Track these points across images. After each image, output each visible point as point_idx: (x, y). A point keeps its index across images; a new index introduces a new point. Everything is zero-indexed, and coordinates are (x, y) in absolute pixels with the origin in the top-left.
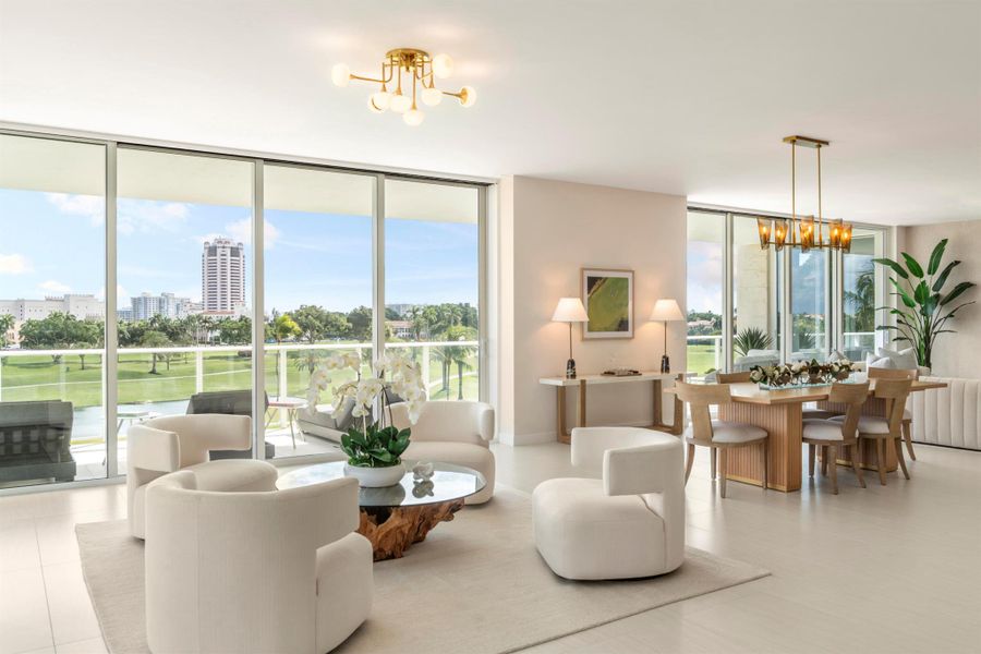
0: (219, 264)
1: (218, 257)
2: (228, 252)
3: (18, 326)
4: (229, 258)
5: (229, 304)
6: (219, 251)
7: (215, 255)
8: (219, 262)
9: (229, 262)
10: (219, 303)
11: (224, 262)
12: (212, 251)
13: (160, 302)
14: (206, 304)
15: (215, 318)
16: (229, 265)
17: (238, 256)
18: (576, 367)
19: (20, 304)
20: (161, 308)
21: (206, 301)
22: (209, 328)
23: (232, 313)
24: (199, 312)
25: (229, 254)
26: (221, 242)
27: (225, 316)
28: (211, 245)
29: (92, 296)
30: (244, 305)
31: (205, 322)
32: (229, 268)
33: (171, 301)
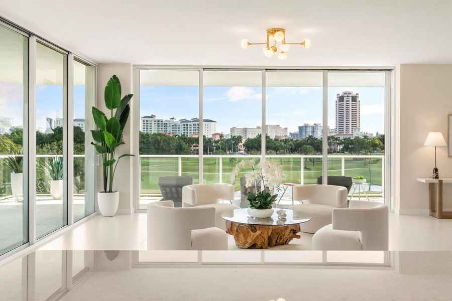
0: (345, 107)
1: (345, 102)
2: (350, 99)
3: (244, 141)
4: (351, 102)
5: (350, 129)
6: (345, 99)
7: (343, 101)
8: (345, 105)
9: (351, 105)
10: (345, 129)
11: (348, 105)
12: (341, 99)
13: (313, 128)
14: (337, 130)
15: (342, 138)
16: (351, 107)
17: (356, 101)
18: (439, 172)
19: (245, 130)
20: (313, 132)
21: (338, 128)
22: (338, 144)
23: (352, 135)
24: (333, 134)
25: (351, 100)
26: (346, 93)
27: (347, 137)
28: (341, 95)
29: (279, 126)
30: (359, 130)
31: (336, 140)
32: (350, 108)
33: (319, 128)
